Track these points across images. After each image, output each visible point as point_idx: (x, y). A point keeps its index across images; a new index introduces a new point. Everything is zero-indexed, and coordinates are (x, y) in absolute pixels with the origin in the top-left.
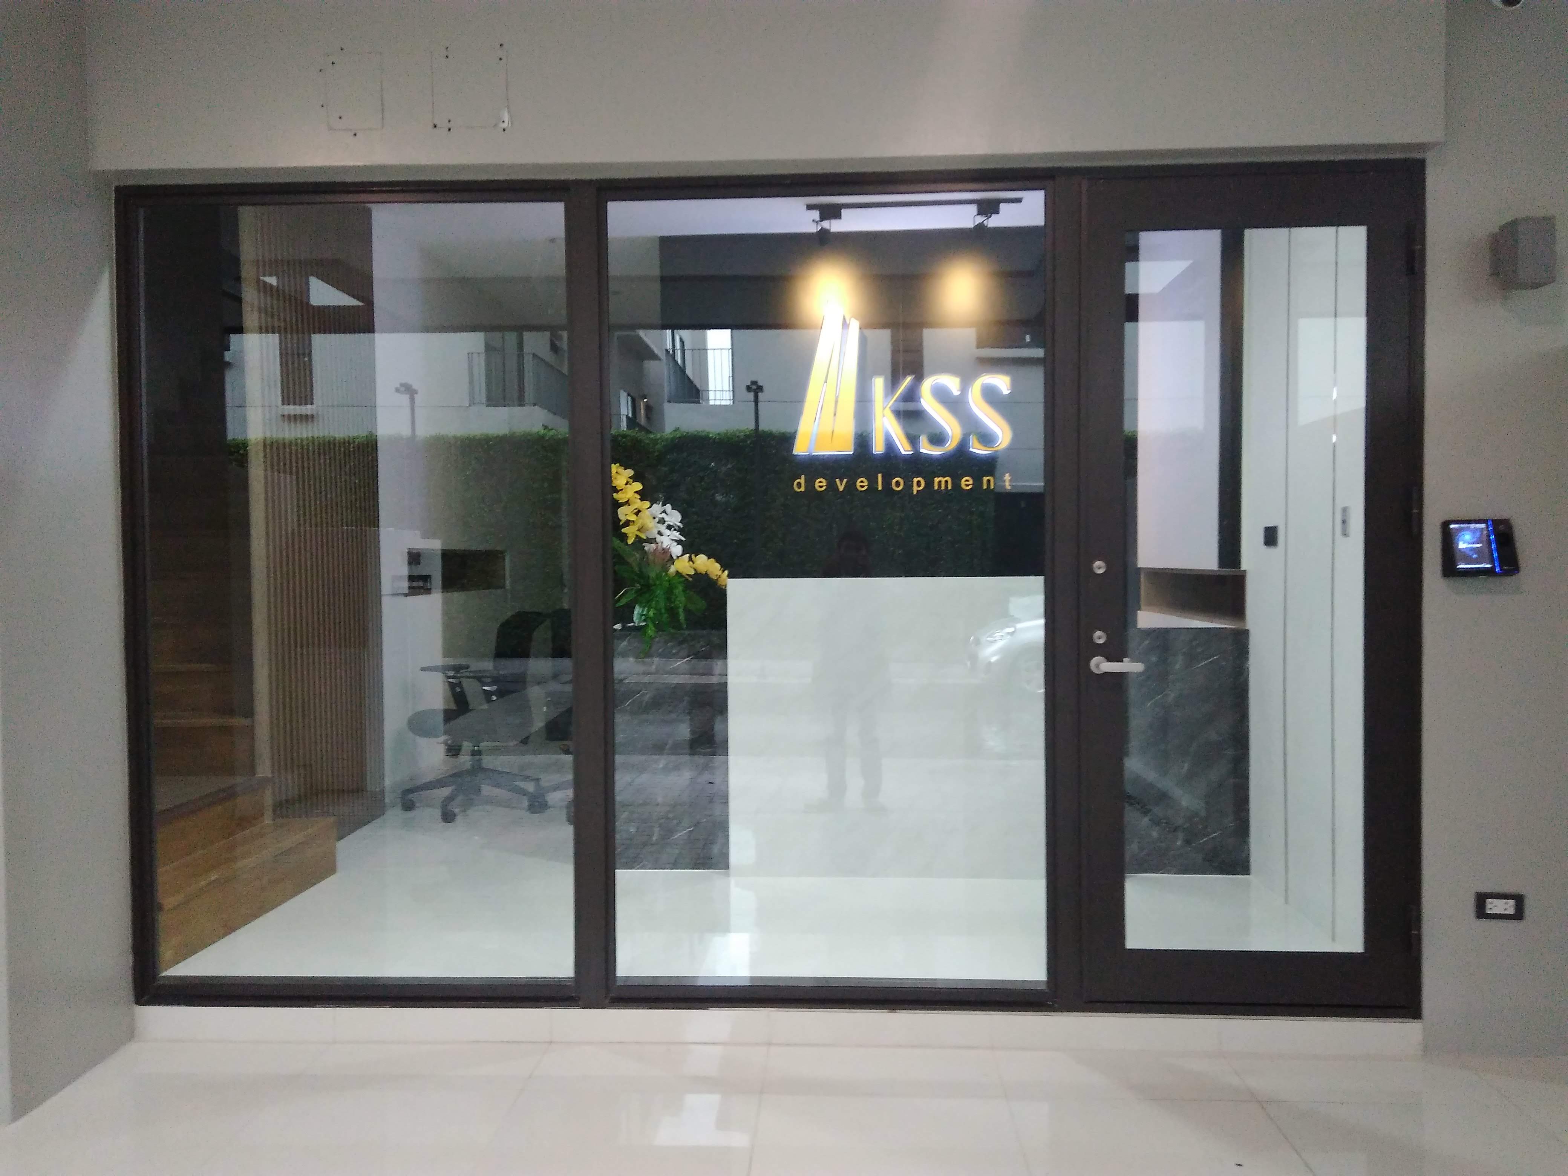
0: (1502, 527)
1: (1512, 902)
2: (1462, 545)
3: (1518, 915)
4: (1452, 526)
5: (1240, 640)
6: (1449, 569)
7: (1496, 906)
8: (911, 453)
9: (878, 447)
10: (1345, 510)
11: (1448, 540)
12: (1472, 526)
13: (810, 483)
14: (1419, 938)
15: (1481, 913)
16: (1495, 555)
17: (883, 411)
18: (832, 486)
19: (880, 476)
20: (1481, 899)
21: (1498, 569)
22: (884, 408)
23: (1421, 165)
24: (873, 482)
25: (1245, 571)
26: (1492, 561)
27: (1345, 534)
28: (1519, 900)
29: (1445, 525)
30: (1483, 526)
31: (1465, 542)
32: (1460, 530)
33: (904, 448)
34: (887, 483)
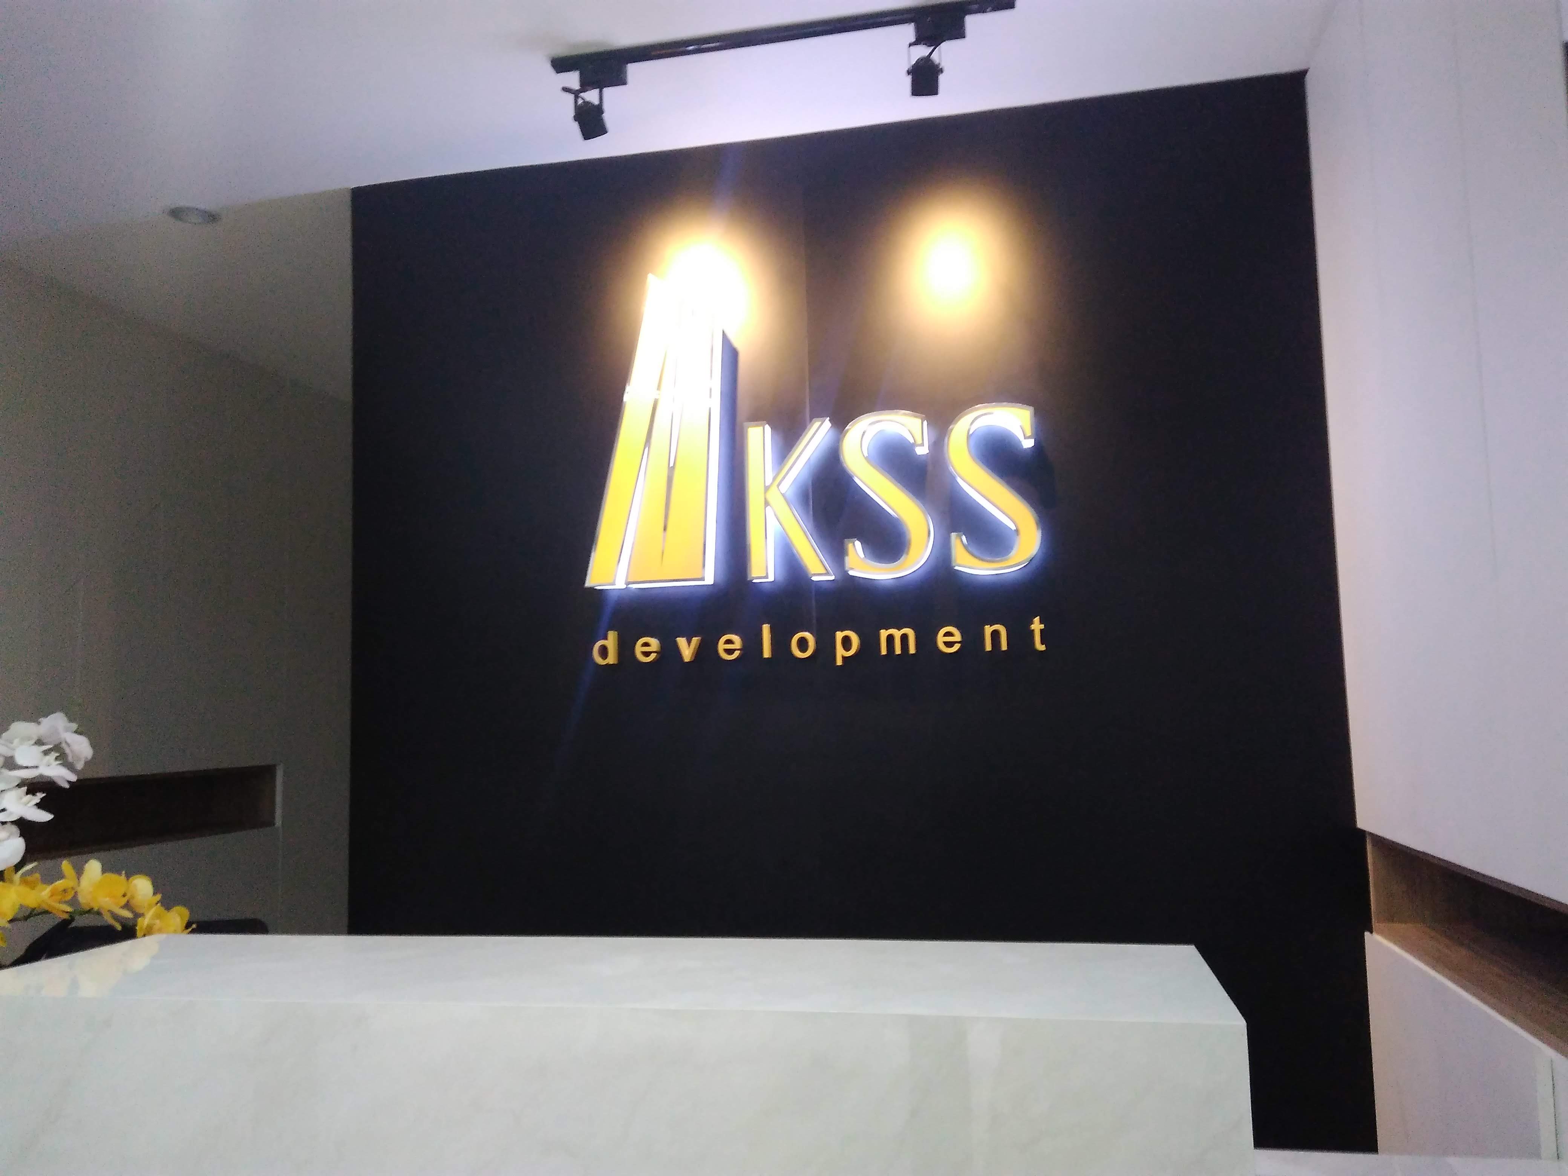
8: (832, 578)
13: (626, 647)
18: (669, 651)
19: (766, 629)
24: (752, 643)
33: (818, 568)
34: (781, 643)
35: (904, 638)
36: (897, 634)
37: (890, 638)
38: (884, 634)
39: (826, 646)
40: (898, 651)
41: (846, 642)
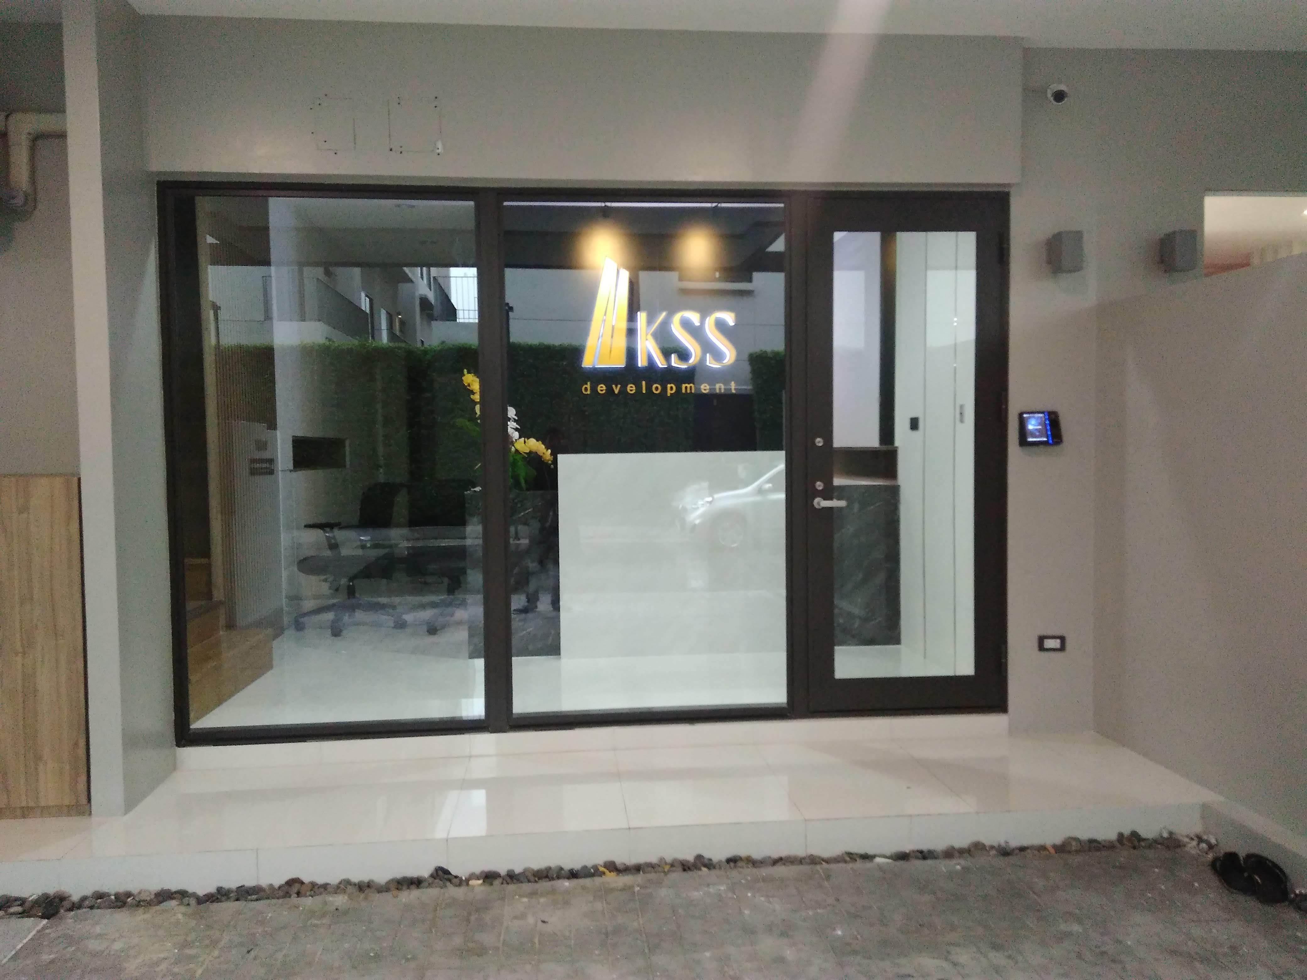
0: (1053, 416)
1: (1058, 641)
2: (1030, 427)
3: (1062, 648)
4: (1025, 416)
5: (894, 492)
6: (1023, 441)
7: (1050, 643)
8: (666, 366)
9: (641, 362)
10: (962, 407)
11: (1022, 424)
12: (1036, 415)
13: (594, 388)
14: (1006, 664)
15: (1041, 648)
16: (1049, 433)
17: (646, 337)
18: (610, 390)
19: (643, 383)
20: (1041, 639)
21: (1051, 442)
22: (647, 334)
23: (1007, 195)
24: (639, 387)
25: (897, 447)
26: (1047, 437)
27: (962, 421)
28: (1063, 639)
29: (1021, 415)
30: (1041, 415)
31: (1032, 425)
32: (1029, 418)
33: (660, 363)
34: (649, 388)
35: (691, 387)
36: (688, 386)
37: (686, 387)
38: (684, 386)
39: (664, 389)
40: (688, 391)
41: (671, 388)
